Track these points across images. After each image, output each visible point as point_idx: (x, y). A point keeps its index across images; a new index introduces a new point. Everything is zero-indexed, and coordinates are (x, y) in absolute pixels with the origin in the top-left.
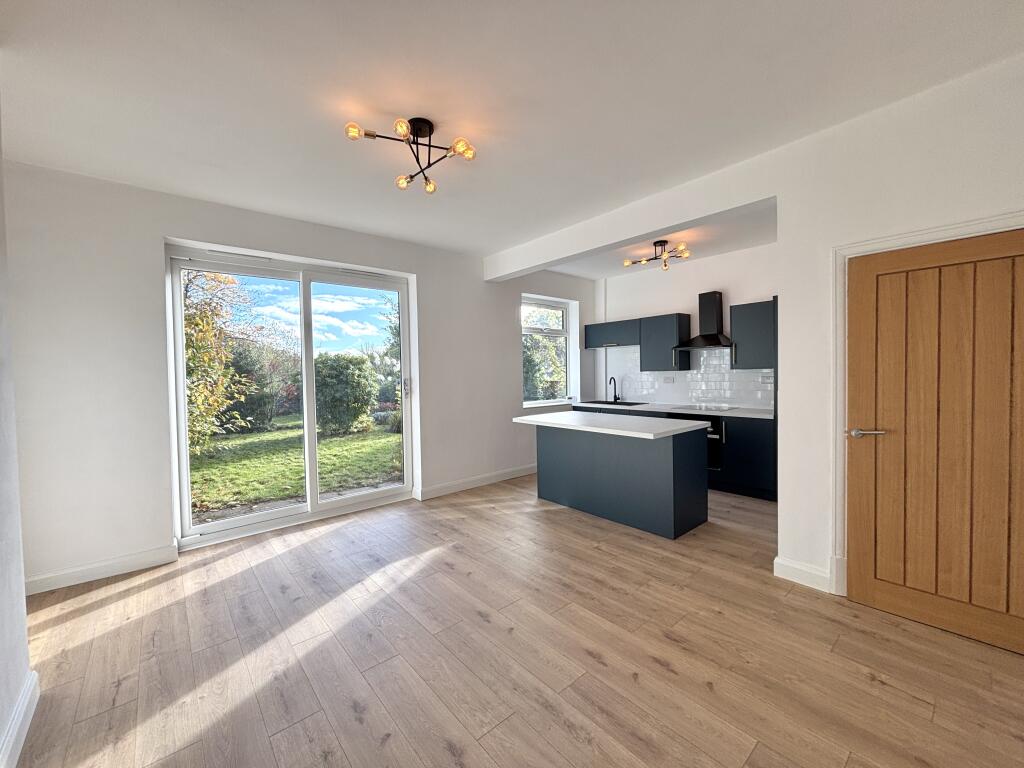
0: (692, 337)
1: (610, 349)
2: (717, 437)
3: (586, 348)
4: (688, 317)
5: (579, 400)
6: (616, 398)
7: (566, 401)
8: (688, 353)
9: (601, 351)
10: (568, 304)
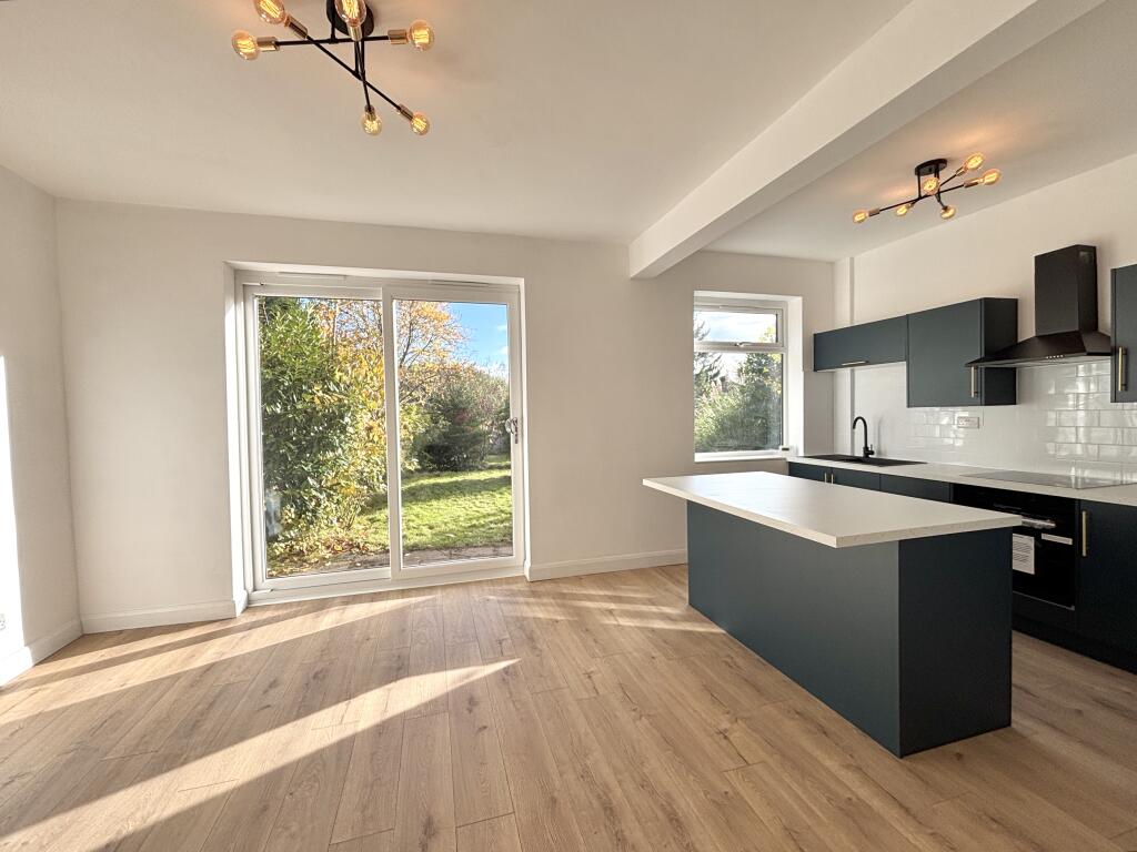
0: (1020, 340)
1: (861, 372)
2: (1069, 541)
3: (815, 370)
4: (1012, 305)
5: (801, 453)
6: (867, 451)
7: (778, 454)
8: (1012, 374)
9: (844, 374)
10: (786, 302)
